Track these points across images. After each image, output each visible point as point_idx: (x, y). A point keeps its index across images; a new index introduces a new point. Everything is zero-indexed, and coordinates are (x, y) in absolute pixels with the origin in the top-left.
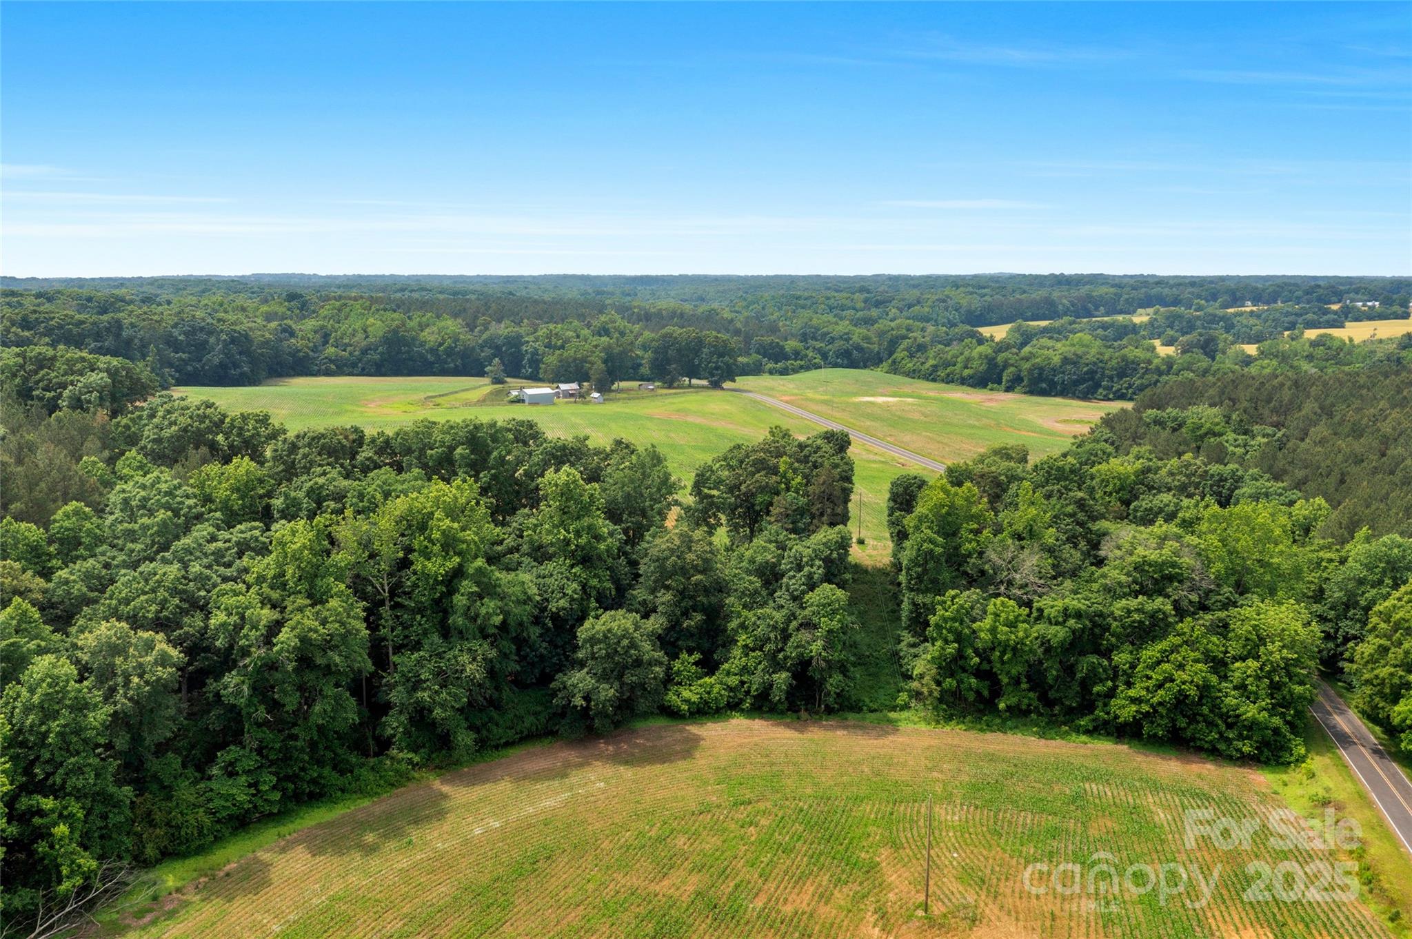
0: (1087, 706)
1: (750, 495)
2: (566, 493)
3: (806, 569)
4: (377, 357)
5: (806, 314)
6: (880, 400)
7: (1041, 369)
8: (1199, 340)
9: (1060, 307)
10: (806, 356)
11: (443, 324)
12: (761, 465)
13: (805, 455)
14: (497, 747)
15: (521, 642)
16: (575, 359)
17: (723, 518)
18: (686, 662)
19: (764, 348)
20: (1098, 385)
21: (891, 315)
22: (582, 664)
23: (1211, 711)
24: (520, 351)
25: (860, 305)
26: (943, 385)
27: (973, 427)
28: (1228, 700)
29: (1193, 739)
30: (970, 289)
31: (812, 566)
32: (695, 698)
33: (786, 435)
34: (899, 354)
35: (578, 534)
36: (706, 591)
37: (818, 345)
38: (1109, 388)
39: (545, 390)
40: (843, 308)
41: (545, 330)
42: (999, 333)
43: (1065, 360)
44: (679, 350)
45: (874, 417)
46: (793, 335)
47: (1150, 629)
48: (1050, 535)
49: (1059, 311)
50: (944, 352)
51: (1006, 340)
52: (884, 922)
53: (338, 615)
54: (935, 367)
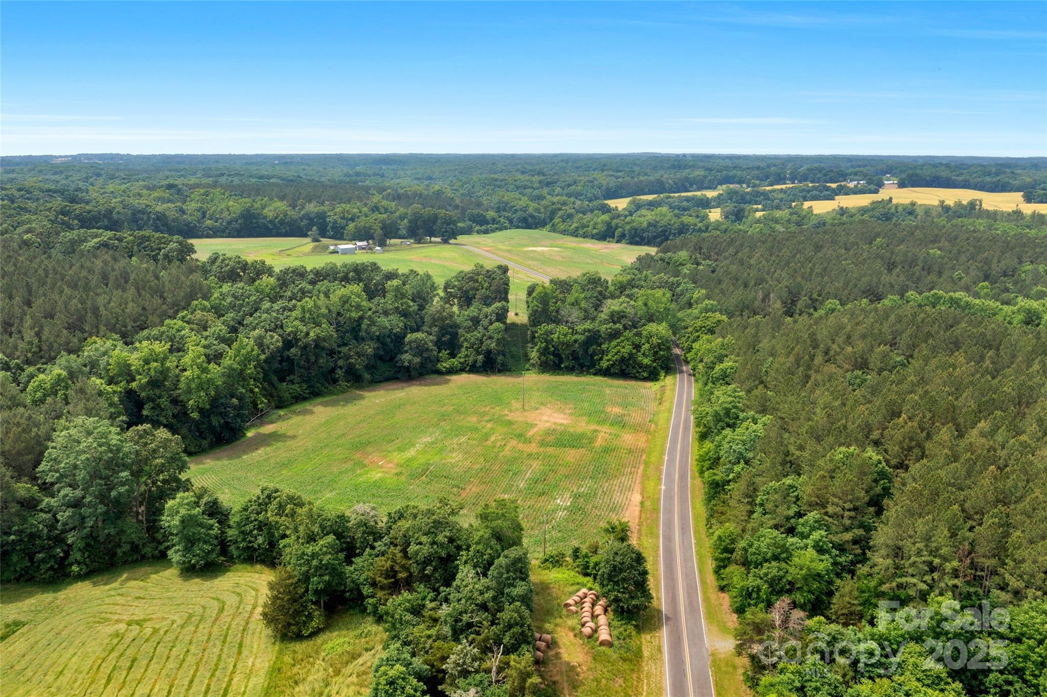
0: (593, 365)
1: (467, 292)
2: (397, 289)
3: (489, 317)
4: (237, 226)
5: (501, 192)
6: (539, 249)
7: (636, 229)
8: (734, 210)
9: (667, 185)
10: (500, 221)
11: (276, 204)
12: (471, 279)
13: (489, 274)
15: (383, 344)
16: (365, 228)
17: (456, 301)
18: (444, 354)
19: (473, 216)
21: (556, 192)
22: (406, 352)
23: (633, 363)
24: (326, 221)
25: (536, 185)
26: (582, 239)
27: (588, 263)
28: (639, 358)
29: (629, 374)
31: (491, 316)
32: (448, 367)
33: (482, 267)
34: (557, 220)
35: (402, 305)
36: (451, 327)
37: (507, 214)
39: (349, 246)
40: (525, 187)
41: (339, 208)
42: (621, 204)
43: (650, 224)
44: (424, 222)
45: (533, 259)
46: (492, 208)
47: (614, 335)
48: (583, 304)
49: (664, 189)
50: (582, 219)
51: (624, 209)
52: (510, 411)
53: (326, 330)
54: (577, 228)
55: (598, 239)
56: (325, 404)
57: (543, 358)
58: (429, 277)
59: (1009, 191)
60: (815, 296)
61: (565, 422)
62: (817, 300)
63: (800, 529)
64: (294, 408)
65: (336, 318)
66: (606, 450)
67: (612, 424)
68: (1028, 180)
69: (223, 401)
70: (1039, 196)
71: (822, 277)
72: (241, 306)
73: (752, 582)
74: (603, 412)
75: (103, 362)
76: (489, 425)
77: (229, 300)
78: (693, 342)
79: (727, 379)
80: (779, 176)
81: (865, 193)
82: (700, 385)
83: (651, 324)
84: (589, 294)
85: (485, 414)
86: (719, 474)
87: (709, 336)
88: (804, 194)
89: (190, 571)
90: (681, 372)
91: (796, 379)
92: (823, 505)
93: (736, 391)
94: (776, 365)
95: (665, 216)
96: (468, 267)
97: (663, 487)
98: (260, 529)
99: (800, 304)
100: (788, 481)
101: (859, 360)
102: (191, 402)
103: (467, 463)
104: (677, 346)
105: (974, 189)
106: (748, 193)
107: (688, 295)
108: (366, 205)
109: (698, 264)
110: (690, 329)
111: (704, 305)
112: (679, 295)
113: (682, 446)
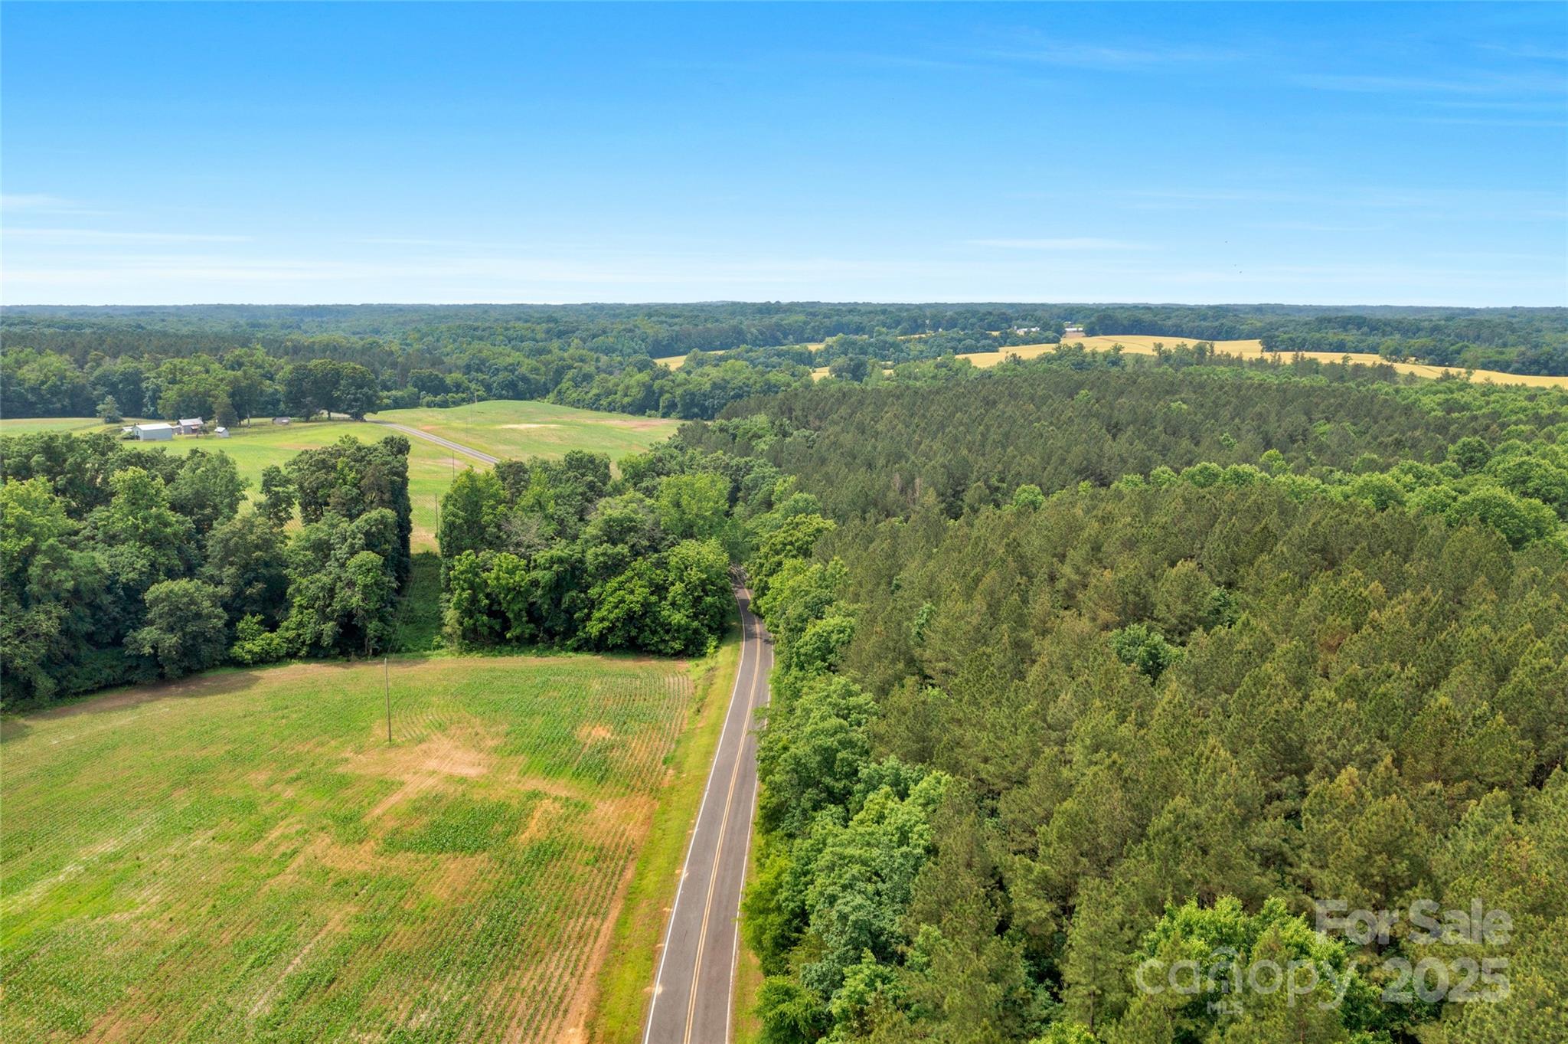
0: (572, 631)
2: (134, 487)
3: (349, 540)
5: (476, 345)
6: (523, 427)
7: (693, 394)
8: (849, 365)
9: (749, 336)
10: (468, 388)
11: (45, 360)
12: (323, 465)
14: (77, 694)
16: (197, 394)
18: (250, 622)
19: (422, 381)
21: (571, 345)
22: (151, 623)
23: (653, 622)
24: (139, 388)
25: (540, 336)
26: (606, 414)
28: (663, 613)
29: (646, 645)
30: (663, 318)
31: (354, 538)
32: (257, 649)
34: (565, 384)
35: (145, 520)
36: (267, 565)
37: (482, 377)
39: (164, 425)
40: (523, 338)
41: (168, 365)
42: (675, 363)
43: (715, 386)
44: (315, 382)
45: (508, 442)
46: (458, 368)
47: (612, 567)
48: (554, 509)
49: (744, 341)
50: (607, 381)
51: (678, 369)
54: (598, 395)
55: (632, 413)
57: (468, 622)
59: (1237, 339)
60: (994, 481)
61: (472, 772)
62: (997, 489)
66: (544, 855)
67: (577, 774)
68: (1259, 324)
70: (1283, 341)
71: (1004, 447)
76: (289, 793)
78: (771, 574)
79: (831, 658)
80: (916, 321)
81: (1041, 341)
82: (781, 667)
83: (685, 542)
84: (565, 489)
85: (297, 760)
87: (799, 561)
88: (952, 344)
90: (751, 636)
93: (850, 694)
94: (943, 621)
95: (739, 372)
97: (658, 989)
99: (969, 496)
101: (1131, 597)
103: (159, 925)
104: (739, 580)
107: (765, 488)
109: (785, 435)
110: (764, 551)
111: (792, 502)
112: (749, 489)
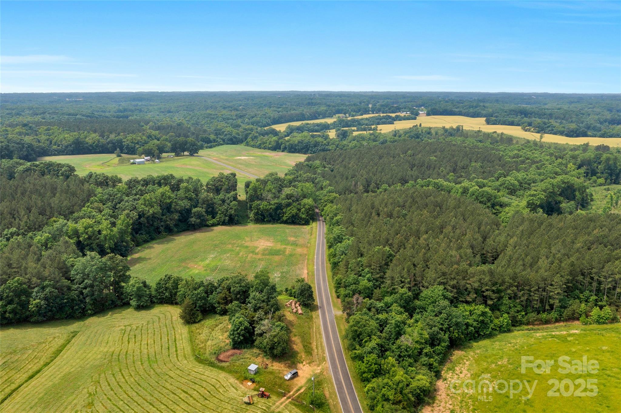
0: (279, 219)
1: (217, 187)
2: (186, 187)
3: (230, 199)
4: (71, 148)
6: (243, 158)
7: (292, 145)
8: (342, 132)
10: (218, 141)
11: (92, 135)
12: (219, 181)
13: (227, 178)
15: (182, 214)
17: (212, 191)
18: (210, 217)
19: (203, 139)
20: (308, 149)
21: (246, 122)
22: (192, 217)
23: (298, 217)
24: (122, 145)
26: (263, 150)
27: (269, 165)
28: (300, 215)
29: (296, 222)
32: (212, 223)
33: (223, 174)
34: (249, 139)
35: (189, 195)
36: (212, 204)
37: (222, 137)
38: (312, 150)
39: (142, 160)
40: (228, 119)
42: (281, 128)
43: (299, 142)
44: (180, 144)
45: (241, 164)
46: (212, 133)
47: (289, 205)
48: (273, 191)
49: (305, 118)
50: (263, 139)
51: (284, 131)
52: (246, 242)
53: (157, 209)
54: (260, 144)
55: (272, 150)
56: (158, 243)
57: (256, 217)
58: (199, 181)
60: (378, 182)
62: (379, 184)
63: (363, 274)
64: (144, 246)
65: (161, 204)
67: (291, 245)
69: (119, 244)
71: (381, 173)
72: (113, 199)
73: (347, 292)
74: (287, 240)
75: (65, 229)
76: (238, 248)
77: (106, 196)
78: (324, 207)
79: (338, 223)
80: (366, 109)
81: (409, 119)
82: (328, 226)
83: (305, 199)
84: (275, 186)
85: (234, 244)
86: (336, 260)
87: (331, 204)
88: (378, 120)
89: (139, 308)
90: (319, 220)
91: (364, 223)
92: (370, 266)
93: (342, 228)
94: (358, 217)
95: (306, 137)
96: (216, 175)
97: (315, 267)
98: (166, 290)
99: (371, 187)
100: (359, 259)
102: (107, 245)
103: (233, 264)
104: (317, 208)
105: (464, 115)
106: (349, 121)
107: (321, 184)
108: (143, 134)
109: (325, 167)
110: (322, 201)
111: (328, 189)
112: (316, 184)
113: (322, 252)
